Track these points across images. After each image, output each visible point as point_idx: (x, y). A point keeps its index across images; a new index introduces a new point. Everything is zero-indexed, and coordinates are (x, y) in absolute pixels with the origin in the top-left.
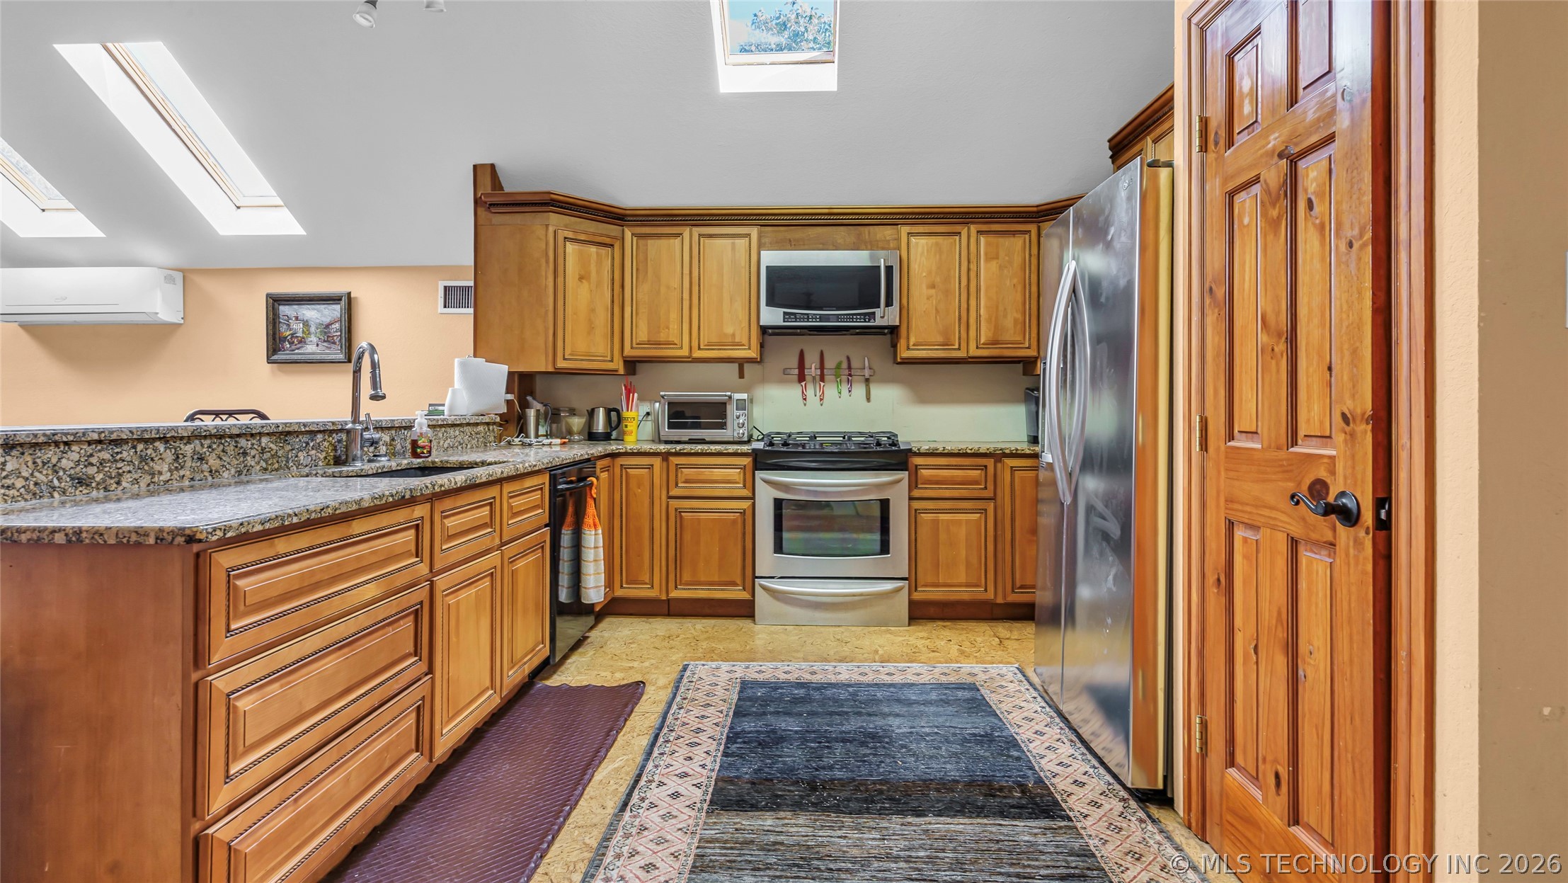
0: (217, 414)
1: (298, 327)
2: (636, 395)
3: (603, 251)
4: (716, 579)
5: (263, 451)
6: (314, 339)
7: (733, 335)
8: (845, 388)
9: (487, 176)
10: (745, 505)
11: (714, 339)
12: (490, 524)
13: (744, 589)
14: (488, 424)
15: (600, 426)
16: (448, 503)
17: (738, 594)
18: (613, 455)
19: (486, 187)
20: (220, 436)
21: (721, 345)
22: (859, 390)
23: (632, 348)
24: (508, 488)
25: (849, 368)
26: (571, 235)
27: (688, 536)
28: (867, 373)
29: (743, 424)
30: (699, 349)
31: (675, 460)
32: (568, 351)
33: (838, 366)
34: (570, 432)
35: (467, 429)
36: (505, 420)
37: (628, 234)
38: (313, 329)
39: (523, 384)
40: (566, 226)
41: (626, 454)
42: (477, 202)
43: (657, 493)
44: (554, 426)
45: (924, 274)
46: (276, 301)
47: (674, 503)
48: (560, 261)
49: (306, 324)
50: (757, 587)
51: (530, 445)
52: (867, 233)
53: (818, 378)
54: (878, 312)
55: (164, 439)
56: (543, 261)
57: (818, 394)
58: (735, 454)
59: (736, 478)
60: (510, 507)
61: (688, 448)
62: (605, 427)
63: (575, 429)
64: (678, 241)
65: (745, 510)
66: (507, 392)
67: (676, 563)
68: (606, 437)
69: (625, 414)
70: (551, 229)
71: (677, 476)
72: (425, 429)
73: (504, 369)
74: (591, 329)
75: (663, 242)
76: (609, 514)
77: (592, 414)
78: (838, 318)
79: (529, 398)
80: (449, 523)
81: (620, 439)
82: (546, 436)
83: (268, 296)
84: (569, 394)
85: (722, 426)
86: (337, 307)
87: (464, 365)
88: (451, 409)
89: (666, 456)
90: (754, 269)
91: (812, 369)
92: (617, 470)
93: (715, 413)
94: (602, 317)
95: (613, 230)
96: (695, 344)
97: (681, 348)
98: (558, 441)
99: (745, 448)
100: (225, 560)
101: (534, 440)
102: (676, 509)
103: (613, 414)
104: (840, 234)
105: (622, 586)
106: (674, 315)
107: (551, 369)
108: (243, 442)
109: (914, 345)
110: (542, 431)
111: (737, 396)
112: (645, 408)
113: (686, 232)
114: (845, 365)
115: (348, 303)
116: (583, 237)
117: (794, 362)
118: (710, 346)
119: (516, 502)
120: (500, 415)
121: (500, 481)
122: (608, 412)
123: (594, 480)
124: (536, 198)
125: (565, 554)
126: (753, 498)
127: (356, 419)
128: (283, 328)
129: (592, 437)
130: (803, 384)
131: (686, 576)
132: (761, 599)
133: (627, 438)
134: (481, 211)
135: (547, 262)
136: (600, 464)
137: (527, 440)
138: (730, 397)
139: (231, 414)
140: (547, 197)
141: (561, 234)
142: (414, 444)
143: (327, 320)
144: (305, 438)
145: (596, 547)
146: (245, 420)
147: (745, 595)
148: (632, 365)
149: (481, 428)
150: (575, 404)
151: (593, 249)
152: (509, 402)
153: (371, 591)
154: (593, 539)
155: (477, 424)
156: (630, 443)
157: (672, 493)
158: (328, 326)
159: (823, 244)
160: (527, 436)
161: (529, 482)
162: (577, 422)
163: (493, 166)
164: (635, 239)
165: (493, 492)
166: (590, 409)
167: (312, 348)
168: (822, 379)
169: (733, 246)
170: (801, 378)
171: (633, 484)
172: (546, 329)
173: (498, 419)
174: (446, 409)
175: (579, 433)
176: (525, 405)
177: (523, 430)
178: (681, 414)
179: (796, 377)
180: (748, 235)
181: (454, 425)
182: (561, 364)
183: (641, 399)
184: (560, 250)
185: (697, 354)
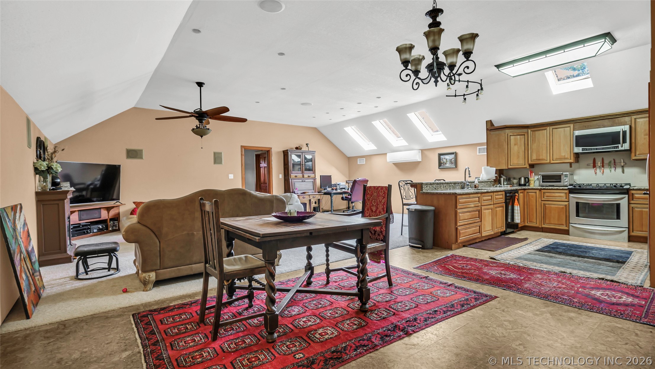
0: (438, 180)
1: (445, 160)
2: (533, 174)
3: (522, 136)
4: (557, 223)
5: (452, 186)
6: (448, 163)
7: (565, 156)
8: (613, 169)
9: (490, 124)
10: (567, 203)
11: (558, 157)
12: (491, 200)
13: (566, 226)
14: (491, 182)
15: (523, 182)
16: (484, 195)
17: (564, 227)
18: (524, 189)
19: (489, 127)
20: (438, 184)
21: (560, 159)
22: (619, 170)
23: (531, 161)
24: (495, 194)
25: (615, 162)
26: (512, 134)
27: (547, 211)
28: (622, 164)
29: (567, 181)
30: (553, 160)
31: (543, 191)
32: (511, 164)
33: (610, 162)
34: (513, 184)
35: (486, 183)
36: (495, 181)
37: (529, 131)
38: (448, 161)
39: (500, 172)
40: (511, 132)
41: (530, 189)
42: (487, 129)
43: (538, 199)
44: (509, 182)
45: (643, 131)
46: (440, 155)
47: (543, 202)
48: (509, 141)
49: (446, 160)
50: (570, 226)
51: (501, 187)
52: (617, 120)
53: (601, 166)
54: (620, 145)
55: (442, 184)
56: (504, 142)
57: (601, 171)
58: (563, 189)
59: (563, 196)
60: (495, 197)
61: (547, 188)
62: (524, 182)
63: (515, 183)
64: (546, 131)
65: (566, 205)
66: (496, 174)
67: (544, 217)
68: (525, 185)
69: (530, 179)
70: (506, 134)
71: (544, 195)
72: (477, 183)
73: (495, 169)
74: (518, 157)
75: (541, 132)
76: (523, 204)
77: (520, 179)
78: (603, 149)
79: (502, 175)
80: (484, 198)
81: (529, 186)
82: (507, 185)
83: (438, 154)
84: (513, 174)
85: (560, 182)
86: (453, 155)
87: (484, 168)
88: (482, 178)
89: (540, 190)
90: (572, 136)
91: (599, 164)
92: (526, 193)
93: (558, 178)
94: (522, 154)
95: (525, 130)
96: (551, 159)
97: (547, 160)
98: (509, 186)
99: (566, 188)
100: (458, 197)
101: (503, 186)
102: (544, 204)
103: (527, 179)
104: (606, 122)
105: (527, 223)
106: (544, 152)
107: (507, 168)
108: (450, 184)
109: (638, 155)
110: (505, 183)
111: (565, 173)
112: (536, 177)
113: (548, 128)
114: (613, 162)
115: (456, 154)
116: (515, 134)
117: (592, 162)
118: (557, 159)
119: (496, 197)
120: (494, 180)
121: (493, 192)
122: (525, 178)
123: (517, 194)
124: (502, 127)
125: (510, 211)
126: (569, 201)
127: (465, 181)
128: (441, 161)
129: (520, 185)
130: (595, 168)
131: (547, 222)
132: (571, 230)
133: (531, 185)
134: (488, 132)
135: (505, 142)
136: (520, 191)
137: (501, 186)
138: (562, 174)
139: (440, 180)
140: (505, 126)
141: (509, 134)
142: (475, 186)
143: (451, 158)
144: (457, 184)
145: (518, 210)
146: (442, 181)
147: (566, 228)
148: (532, 166)
149: (489, 183)
150: (515, 176)
151: (519, 137)
152: (496, 177)
153: (473, 206)
154: (517, 208)
155: (488, 182)
156: (532, 186)
157: (542, 200)
158: (451, 160)
159: (598, 126)
160: (501, 185)
161: (500, 193)
162: (515, 181)
163: (491, 121)
164: (532, 132)
165: (492, 194)
166: (519, 177)
167: (448, 165)
168: (603, 166)
169: (564, 131)
170: (594, 166)
171: (530, 197)
172: (505, 159)
173: (493, 181)
174: (481, 178)
175: (516, 184)
176: (500, 177)
177: (500, 183)
178: (546, 178)
179: (592, 167)
180: (570, 127)
181: (483, 182)
182: (510, 167)
183: (535, 175)
184: (509, 139)
185: (552, 162)
